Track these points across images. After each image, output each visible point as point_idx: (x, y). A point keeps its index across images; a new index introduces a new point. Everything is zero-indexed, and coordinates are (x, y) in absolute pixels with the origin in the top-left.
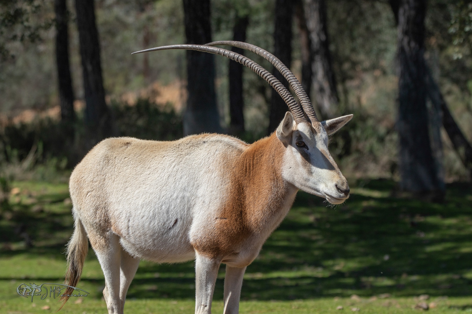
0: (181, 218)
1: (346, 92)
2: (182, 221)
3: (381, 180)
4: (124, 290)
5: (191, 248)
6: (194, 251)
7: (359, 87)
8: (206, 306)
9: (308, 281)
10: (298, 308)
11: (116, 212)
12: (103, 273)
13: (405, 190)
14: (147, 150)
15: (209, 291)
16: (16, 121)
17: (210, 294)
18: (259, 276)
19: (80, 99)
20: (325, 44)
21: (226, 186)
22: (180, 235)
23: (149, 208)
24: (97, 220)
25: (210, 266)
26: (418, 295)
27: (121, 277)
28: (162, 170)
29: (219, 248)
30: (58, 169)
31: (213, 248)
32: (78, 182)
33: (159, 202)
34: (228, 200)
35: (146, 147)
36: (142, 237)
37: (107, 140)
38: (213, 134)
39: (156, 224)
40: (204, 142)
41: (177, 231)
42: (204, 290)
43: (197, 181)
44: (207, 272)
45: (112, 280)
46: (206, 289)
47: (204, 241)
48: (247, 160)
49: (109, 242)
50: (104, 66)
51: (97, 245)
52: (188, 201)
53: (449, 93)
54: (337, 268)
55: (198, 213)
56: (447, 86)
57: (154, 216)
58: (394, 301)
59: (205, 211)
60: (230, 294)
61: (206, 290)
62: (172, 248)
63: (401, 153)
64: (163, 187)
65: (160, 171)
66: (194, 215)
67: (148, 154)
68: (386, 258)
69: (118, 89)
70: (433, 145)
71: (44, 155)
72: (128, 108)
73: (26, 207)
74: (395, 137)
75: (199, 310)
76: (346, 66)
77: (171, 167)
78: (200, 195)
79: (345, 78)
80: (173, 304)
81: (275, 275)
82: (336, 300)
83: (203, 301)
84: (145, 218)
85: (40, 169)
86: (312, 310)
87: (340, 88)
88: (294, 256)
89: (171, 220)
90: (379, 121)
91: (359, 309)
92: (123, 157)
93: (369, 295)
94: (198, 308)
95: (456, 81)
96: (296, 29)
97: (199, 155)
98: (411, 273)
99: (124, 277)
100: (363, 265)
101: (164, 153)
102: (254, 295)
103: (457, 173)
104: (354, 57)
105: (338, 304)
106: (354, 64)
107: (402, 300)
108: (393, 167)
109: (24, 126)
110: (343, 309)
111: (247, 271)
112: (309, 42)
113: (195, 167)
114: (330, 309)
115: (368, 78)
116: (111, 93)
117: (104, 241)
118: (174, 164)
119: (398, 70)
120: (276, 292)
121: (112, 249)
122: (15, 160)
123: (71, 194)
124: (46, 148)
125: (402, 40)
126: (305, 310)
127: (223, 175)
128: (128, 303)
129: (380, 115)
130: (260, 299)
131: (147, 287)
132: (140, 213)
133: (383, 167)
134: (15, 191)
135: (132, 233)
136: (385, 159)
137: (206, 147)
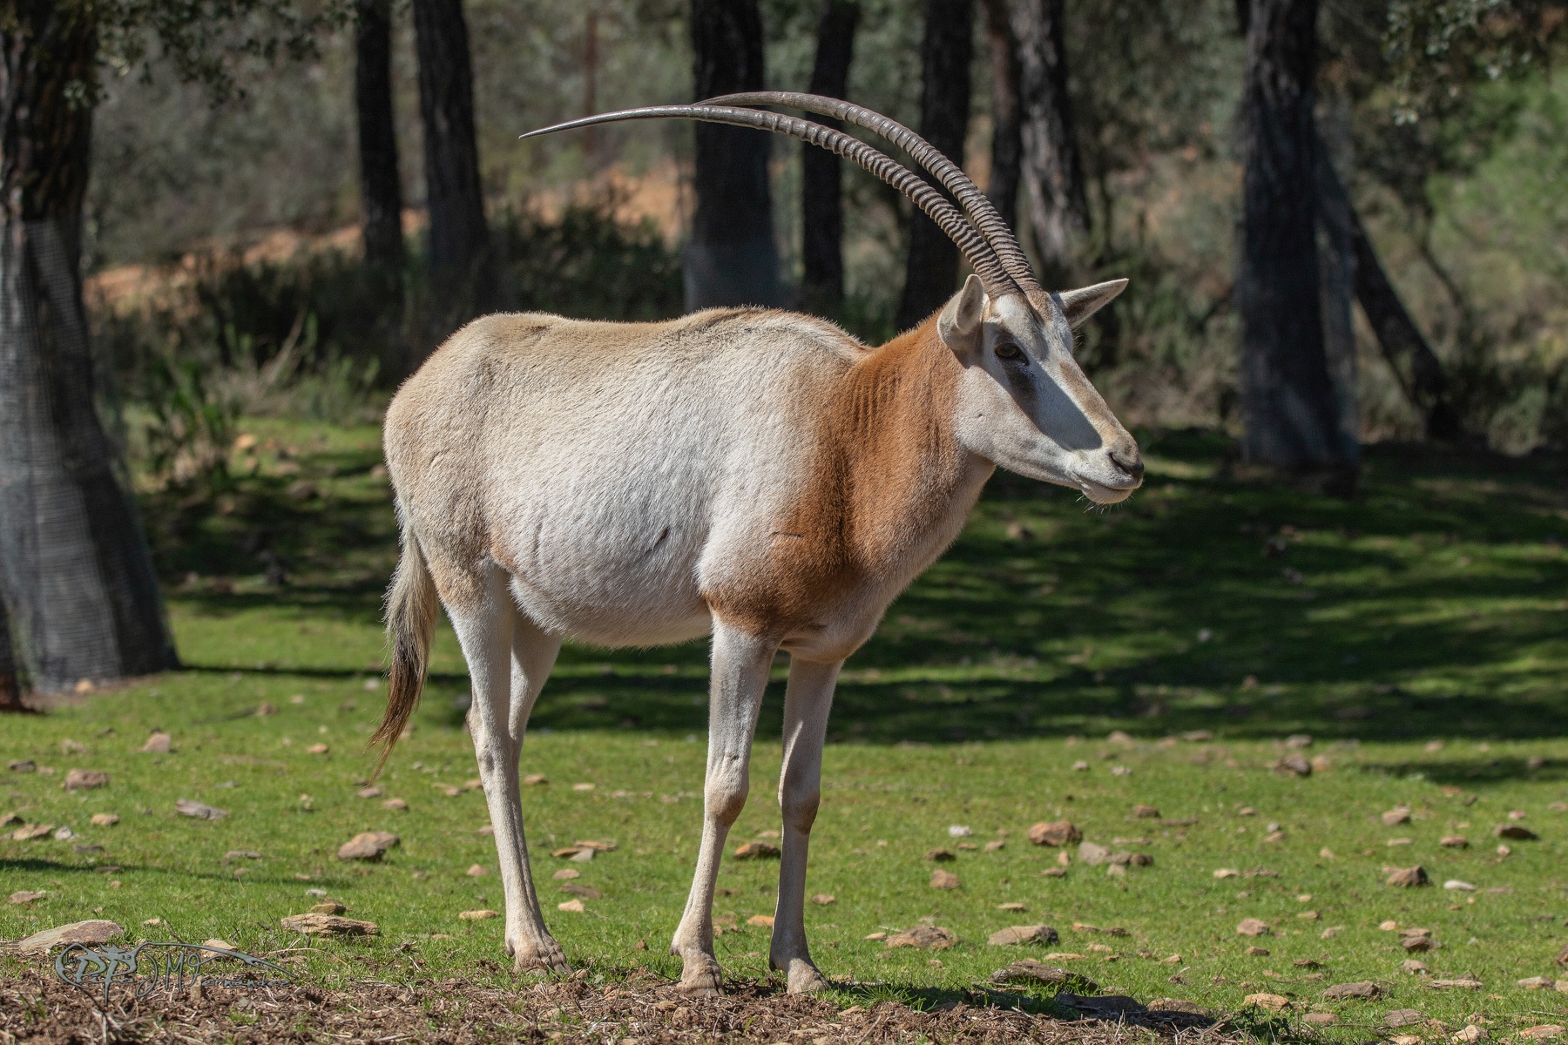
0: (679, 526)
1: (1108, 202)
2: (681, 535)
3: (1192, 431)
4: (521, 712)
5: (702, 605)
6: (708, 612)
7: (1139, 190)
8: (736, 758)
9: (1000, 692)
10: (972, 764)
11: (505, 506)
12: (466, 665)
13: (1256, 459)
14: (593, 345)
15: (746, 720)
16: (252, 257)
17: (748, 727)
18: (872, 676)
19: (415, 207)
20: (1057, 75)
21: (806, 451)
22: (673, 572)
23: (594, 497)
24: (456, 528)
25: (749, 655)
26: (1284, 736)
27: (512, 678)
28: (634, 398)
29: (776, 609)
30: (357, 386)
31: (761, 609)
32: (409, 426)
33: (623, 480)
34: (808, 489)
35: (589, 337)
36: (574, 572)
37: (485, 319)
38: (773, 311)
39: (612, 537)
40: (749, 330)
41: (667, 561)
42: (732, 717)
43: (725, 430)
44: (742, 669)
45: (491, 685)
46: (738, 713)
47: (738, 588)
48: (860, 389)
49: (485, 585)
50: (481, 121)
51: (453, 592)
52: (701, 483)
53: (1375, 209)
54: (1075, 660)
55: (725, 515)
56: (1372, 191)
57: (607, 520)
58: (1219, 748)
59: (745, 514)
60: (800, 726)
61: (738, 716)
62: (651, 604)
63: (1246, 365)
64: (635, 441)
65: (627, 401)
66: (715, 519)
67: (595, 354)
68: (1204, 635)
69: (517, 180)
70: (1331, 345)
71: (320, 351)
72: (542, 231)
73: (274, 483)
74: (1233, 321)
75: (716, 767)
76: (1109, 134)
77: (658, 392)
78: (731, 469)
79: (1107, 164)
80: (647, 746)
81: (913, 674)
82: (1071, 743)
83: (729, 744)
84: (584, 521)
85: (310, 385)
86: (1009, 769)
87: (1093, 190)
88: (965, 627)
89: (650, 530)
90: (1193, 279)
91: (1129, 771)
92: (528, 364)
93: (1157, 733)
94: (714, 764)
95: (1394, 180)
96: (981, 35)
97: (732, 362)
98: (1265, 678)
99: (522, 677)
100: (1142, 654)
101: (638, 351)
102: (857, 726)
103: (1390, 419)
104: (1132, 112)
105: (1075, 756)
106: (1133, 131)
107: (1242, 747)
108: (1226, 400)
109: (269, 272)
110: (1088, 769)
111: (847, 666)
112: (1015, 70)
113: (721, 395)
114: (1055, 769)
115: (1165, 166)
116: (498, 190)
117: (470, 583)
118: (665, 383)
119: (1246, 146)
120: (917, 718)
121: (490, 604)
122: (245, 362)
123: (389, 455)
124: (325, 332)
125: (1257, 69)
126: (991, 770)
127: (797, 422)
128: (531, 741)
129: (1194, 264)
130: (873, 737)
131: (579, 699)
132: (571, 509)
133: (1200, 398)
134: (245, 441)
135: (547, 562)
136: (1205, 378)
137: (754, 344)
